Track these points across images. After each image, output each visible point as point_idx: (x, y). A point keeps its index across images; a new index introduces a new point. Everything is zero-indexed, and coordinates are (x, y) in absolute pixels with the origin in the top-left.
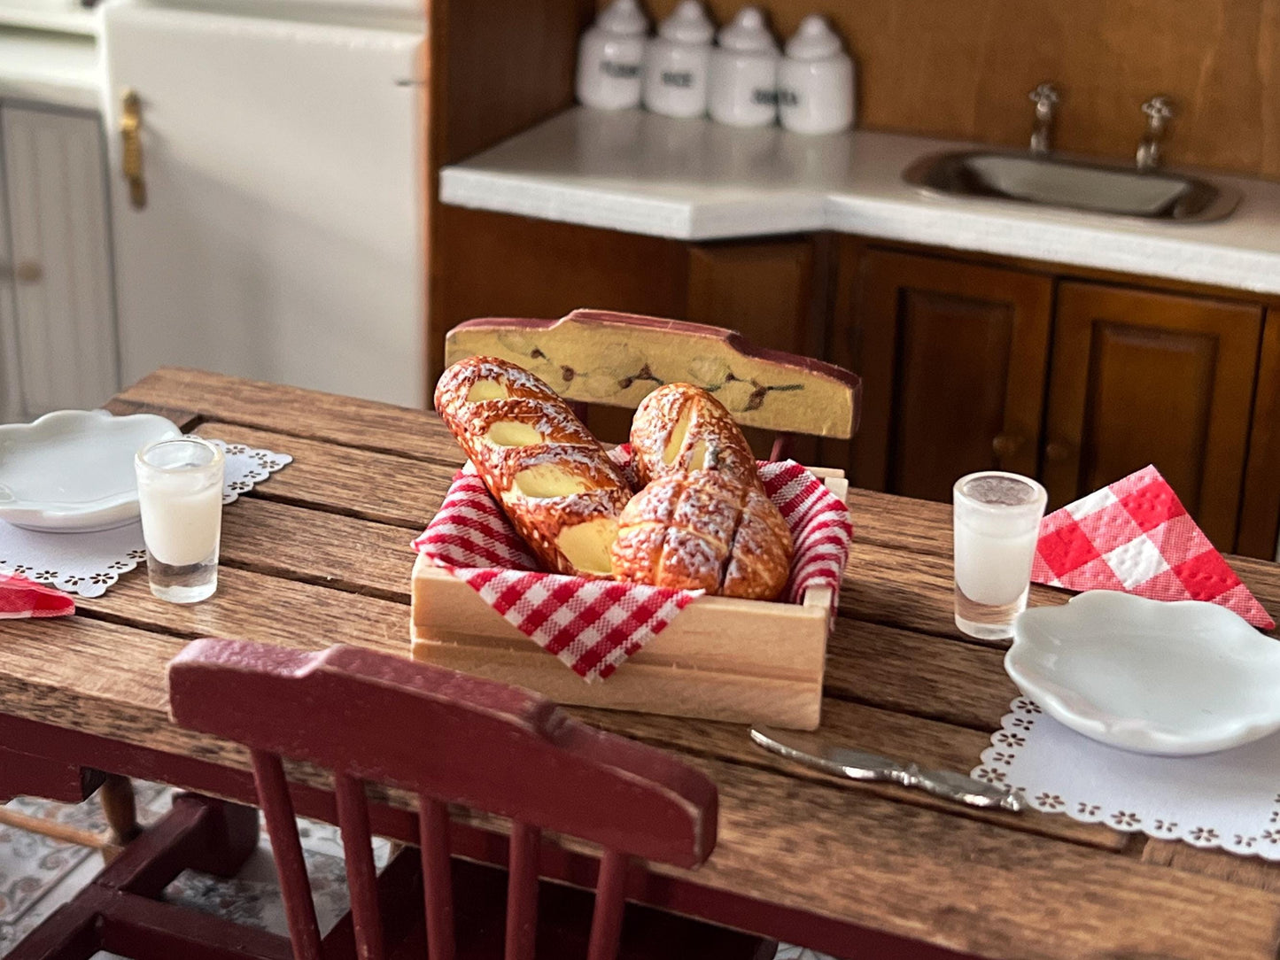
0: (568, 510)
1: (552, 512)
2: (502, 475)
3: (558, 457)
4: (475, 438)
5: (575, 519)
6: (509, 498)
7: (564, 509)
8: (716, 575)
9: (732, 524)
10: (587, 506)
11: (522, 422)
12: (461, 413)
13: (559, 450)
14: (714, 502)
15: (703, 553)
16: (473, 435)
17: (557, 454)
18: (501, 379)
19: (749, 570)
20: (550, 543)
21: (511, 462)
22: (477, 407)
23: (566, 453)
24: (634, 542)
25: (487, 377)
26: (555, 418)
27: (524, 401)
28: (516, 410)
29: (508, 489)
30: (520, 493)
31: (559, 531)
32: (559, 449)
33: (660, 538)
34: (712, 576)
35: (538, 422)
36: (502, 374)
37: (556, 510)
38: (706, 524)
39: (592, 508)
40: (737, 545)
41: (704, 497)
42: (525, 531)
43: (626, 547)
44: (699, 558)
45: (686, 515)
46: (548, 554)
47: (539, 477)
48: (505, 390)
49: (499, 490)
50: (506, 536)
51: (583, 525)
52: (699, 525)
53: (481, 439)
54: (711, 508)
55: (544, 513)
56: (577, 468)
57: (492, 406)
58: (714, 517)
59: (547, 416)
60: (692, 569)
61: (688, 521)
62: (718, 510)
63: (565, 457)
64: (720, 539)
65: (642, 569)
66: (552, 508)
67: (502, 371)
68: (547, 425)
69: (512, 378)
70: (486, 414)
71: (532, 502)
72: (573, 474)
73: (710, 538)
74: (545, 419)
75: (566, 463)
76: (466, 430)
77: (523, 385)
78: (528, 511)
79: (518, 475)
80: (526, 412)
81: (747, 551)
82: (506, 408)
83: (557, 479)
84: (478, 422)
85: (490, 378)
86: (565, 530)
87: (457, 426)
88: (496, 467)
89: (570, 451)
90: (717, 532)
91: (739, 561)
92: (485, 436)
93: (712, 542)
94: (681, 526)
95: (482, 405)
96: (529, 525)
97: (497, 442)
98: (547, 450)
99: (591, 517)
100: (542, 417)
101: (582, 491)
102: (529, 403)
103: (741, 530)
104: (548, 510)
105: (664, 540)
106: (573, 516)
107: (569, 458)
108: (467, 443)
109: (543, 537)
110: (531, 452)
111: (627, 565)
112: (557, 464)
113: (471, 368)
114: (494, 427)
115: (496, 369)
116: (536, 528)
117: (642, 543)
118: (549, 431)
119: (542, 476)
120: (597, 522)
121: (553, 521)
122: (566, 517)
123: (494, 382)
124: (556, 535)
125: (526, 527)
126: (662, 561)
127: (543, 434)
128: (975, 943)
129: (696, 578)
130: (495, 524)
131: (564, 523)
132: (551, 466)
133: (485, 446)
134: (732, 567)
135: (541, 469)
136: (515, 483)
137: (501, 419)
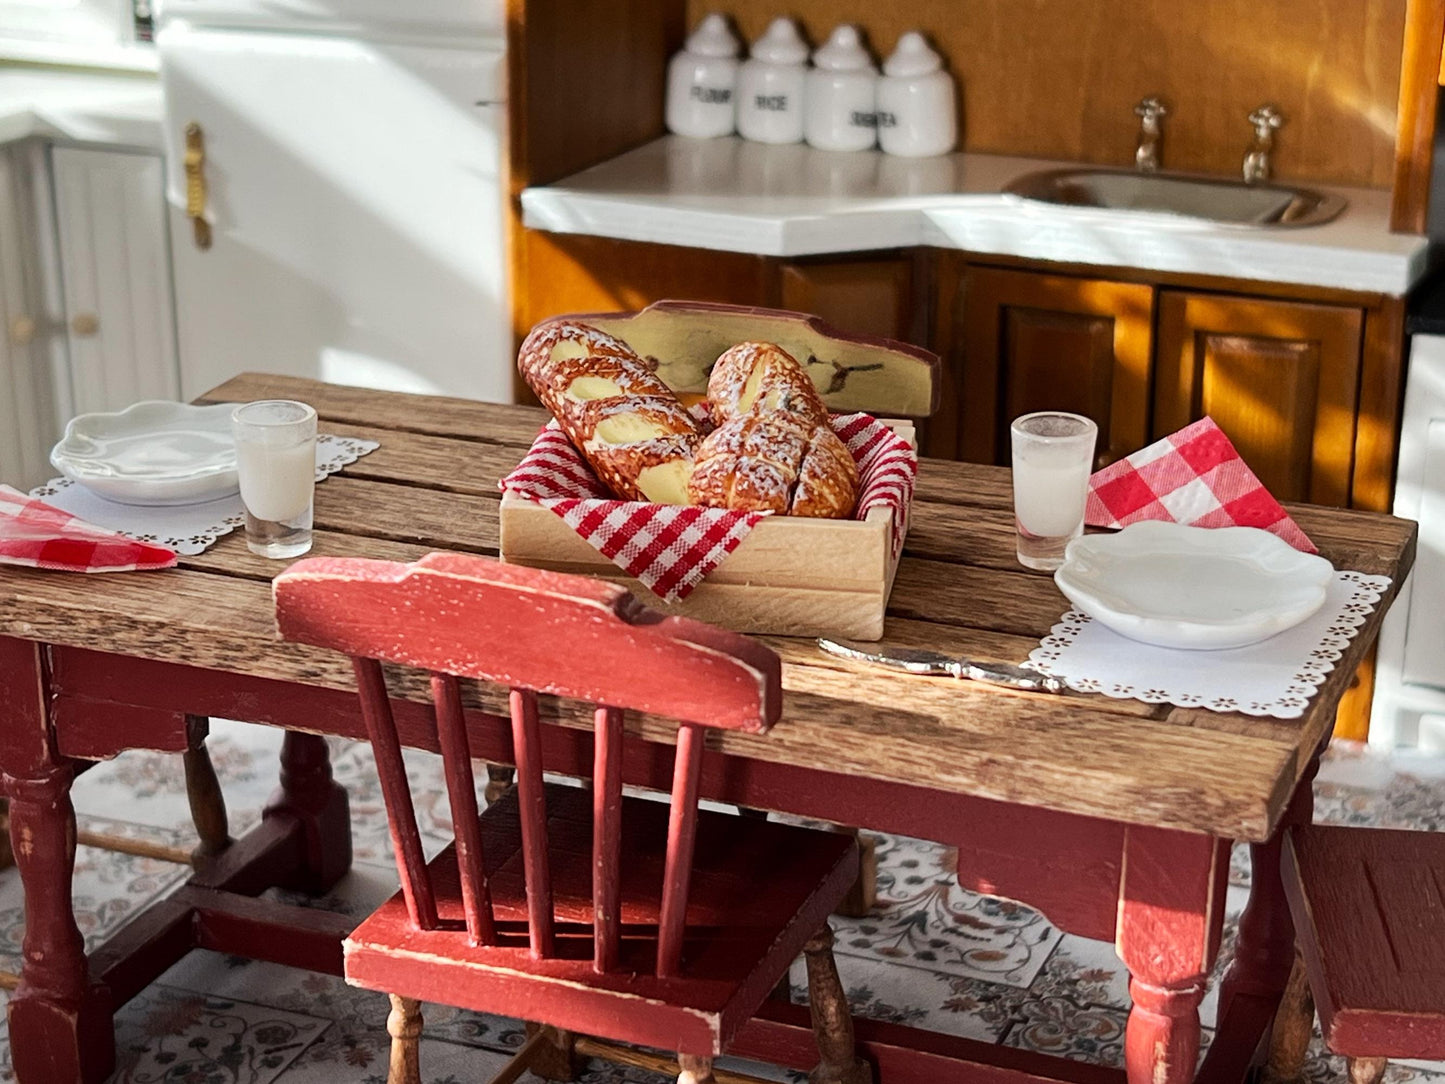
0: (647, 452)
1: (632, 455)
2: (584, 425)
3: (637, 406)
4: (557, 394)
5: (654, 461)
6: (591, 447)
7: (643, 452)
8: (784, 497)
9: (800, 454)
10: (665, 449)
11: (603, 377)
12: (544, 371)
13: (638, 400)
14: (783, 434)
15: (772, 478)
16: (555, 390)
17: (636, 404)
18: (581, 340)
19: (816, 493)
20: (630, 484)
21: (592, 413)
22: (561, 365)
23: (645, 402)
24: (708, 473)
25: (568, 338)
26: (634, 373)
27: (604, 359)
28: (596, 367)
29: (590, 438)
30: (602, 441)
31: (639, 472)
33: (731, 467)
34: (781, 498)
35: (618, 376)
36: (583, 336)
37: (636, 453)
38: (775, 452)
39: (669, 450)
40: (804, 470)
41: (773, 429)
42: (607, 476)
43: (701, 478)
44: (769, 481)
45: (756, 445)
46: (628, 494)
47: (617, 424)
48: (586, 350)
49: (582, 439)
50: (589, 483)
51: (661, 465)
52: (768, 454)
53: (563, 394)
54: (780, 439)
55: (624, 457)
56: (655, 416)
57: (574, 363)
58: (782, 446)
59: (626, 371)
60: (762, 492)
61: (758, 450)
62: (786, 440)
63: (643, 406)
64: (788, 466)
65: (715, 495)
66: (632, 451)
67: (583, 333)
68: (626, 379)
69: (593, 339)
70: (567, 370)
71: (613, 447)
72: (652, 421)
73: (779, 465)
74: (625, 374)
75: (645, 411)
76: (549, 387)
77: (603, 345)
78: (610, 456)
79: (600, 423)
80: (606, 369)
81: (814, 475)
82: (587, 365)
83: (636, 427)
84: (560, 378)
85: (571, 339)
86: (645, 470)
87: (540, 384)
88: (579, 418)
89: (648, 401)
90: (785, 459)
91: (806, 484)
92: (568, 391)
93: (780, 466)
94: (752, 454)
95: (564, 362)
96: (611, 469)
97: (578, 396)
98: (626, 400)
99: (669, 459)
100: (621, 372)
101: (660, 435)
102: (609, 360)
103: (807, 457)
104: (628, 453)
105: (737, 468)
106: (653, 458)
107: (648, 407)
108: (550, 399)
109: (625, 480)
110: (611, 403)
111: (701, 494)
112: (637, 412)
113: (554, 331)
114: (575, 382)
115: (577, 331)
116: (618, 472)
117: (715, 472)
118: (627, 385)
119: (623, 424)
120: (675, 463)
121: (633, 463)
122: (645, 459)
123: (575, 343)
124: (636, 476)
125: (607, 471)
126: (733, 489)
127: (622, 386)
128: (1012, 791)
129: (765, 500)
130: (578, 470)
131: (644, 465)
132: (631, 415)
133: (567, 400)
134: (800, 490)
135: (622, 418)
136: (596, 432)
137: (582, 375)
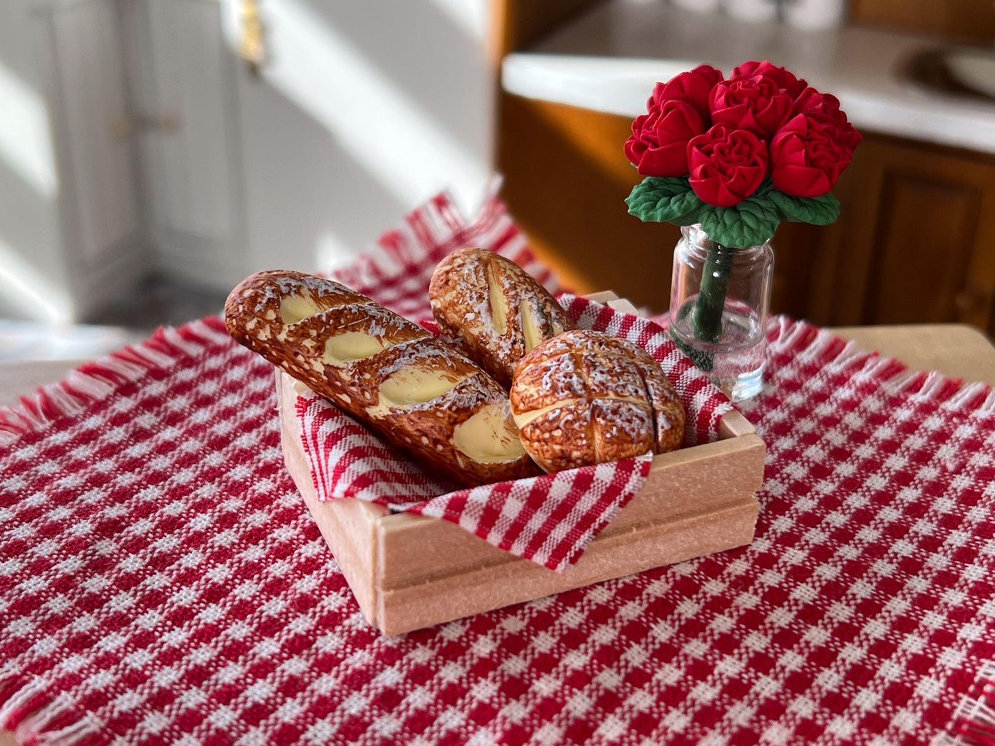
0: (453, 408)
1: (438, 414)
2: (363, 391)
3: (413, 356)
4: (314, 361)
5: (463, 416)
6: (380, 412)
7: (449, 409)
9: (641, 379)
10: (468, 399)
11: (354, 330)
12: (282, 338)
13: (410, 350)
14: (616, 363)
15: (637, 417)
16: (308, 357)
17: (411, 354)
18: (303, 291)
19: (673, 418)
20: (445, 446)
21: (366, 376)
22: (302, 328)
23: (418, 350)
25: (289, 294)
26: (382, 318)
27: (345, 308)
28: (342, 321)
29: (375, 403)
30: (392, 405)
31: (452, 431)
32: (409, 348)
33: (588, 414)
35: (368, 327)
36: (300, 286)
37: (442, 411)
38: (624, 387)
39: (473, 399)
40: (655, 397)
42: (410, 440)
45: (601, 383)
46: (445, 457)
47: (401, 383)
48: (315, 302)
49: (363, 406)
51: (472, 417)
52: (619, 390)
53: (319, 360)
55: (429, 418)
56: (431, 362)
57: (316, 322)
58: (626, 378)
59: (374, 317)
61: (606, 389)
62: (624, 370)
63: (417, 354)
64: (641, 397)
66: (437, 410)
67: (300, 283)
68: (379, 327)
69: (311, 287)
70: (314, 333)
71: (408, 410)
72: (432, 370)
73: (632, 399)
74: (374, 322)
75: (422, 360)
76: (297, 354)
77: (326, 292)
78: (409, 420)
79: (381, 386)
80: (353, 320)
81: (666, 400)
82: (331, 321)
84: (308, 343)
85: (292, 293)
86: (457, 428)
88: (353, 384)
89: (420, 348)
90: (636, 391)
91: (664, 412)
92: (324, 356)
93: (637, 402)
94: (603, 394)
95: (303, 324)
96: (415, 433)
97: (340, 359)
98: (398, 353)
99: (477, 408)
100: (369, 320)
101: (456, 385)
102: (351, 309)
103: (649, 382)
104: (432, 413)
105: (595, 414)
106: (461, 413)
107: (424, 355)
108: (300, 367)
109: (436, 442)
110: (384, 359)
112: (415, 364)
114: (328, 343)
115: (293, 283)
116: (424, 435)
117: (570, 423)
118: (383, 333)
119: (404, 380)
120: (483, 411)
121: (443, 423)
122: (454, 415)
123: (298, 296)
124: (449, 437)
125: (413, 436)
127: (378, 337)
131: (455, 422)
132: (411, 369)
133: (327, 366)
134: (661, 420)
135: (403, 374)
136: (380, 396)
137: (333, 334)
